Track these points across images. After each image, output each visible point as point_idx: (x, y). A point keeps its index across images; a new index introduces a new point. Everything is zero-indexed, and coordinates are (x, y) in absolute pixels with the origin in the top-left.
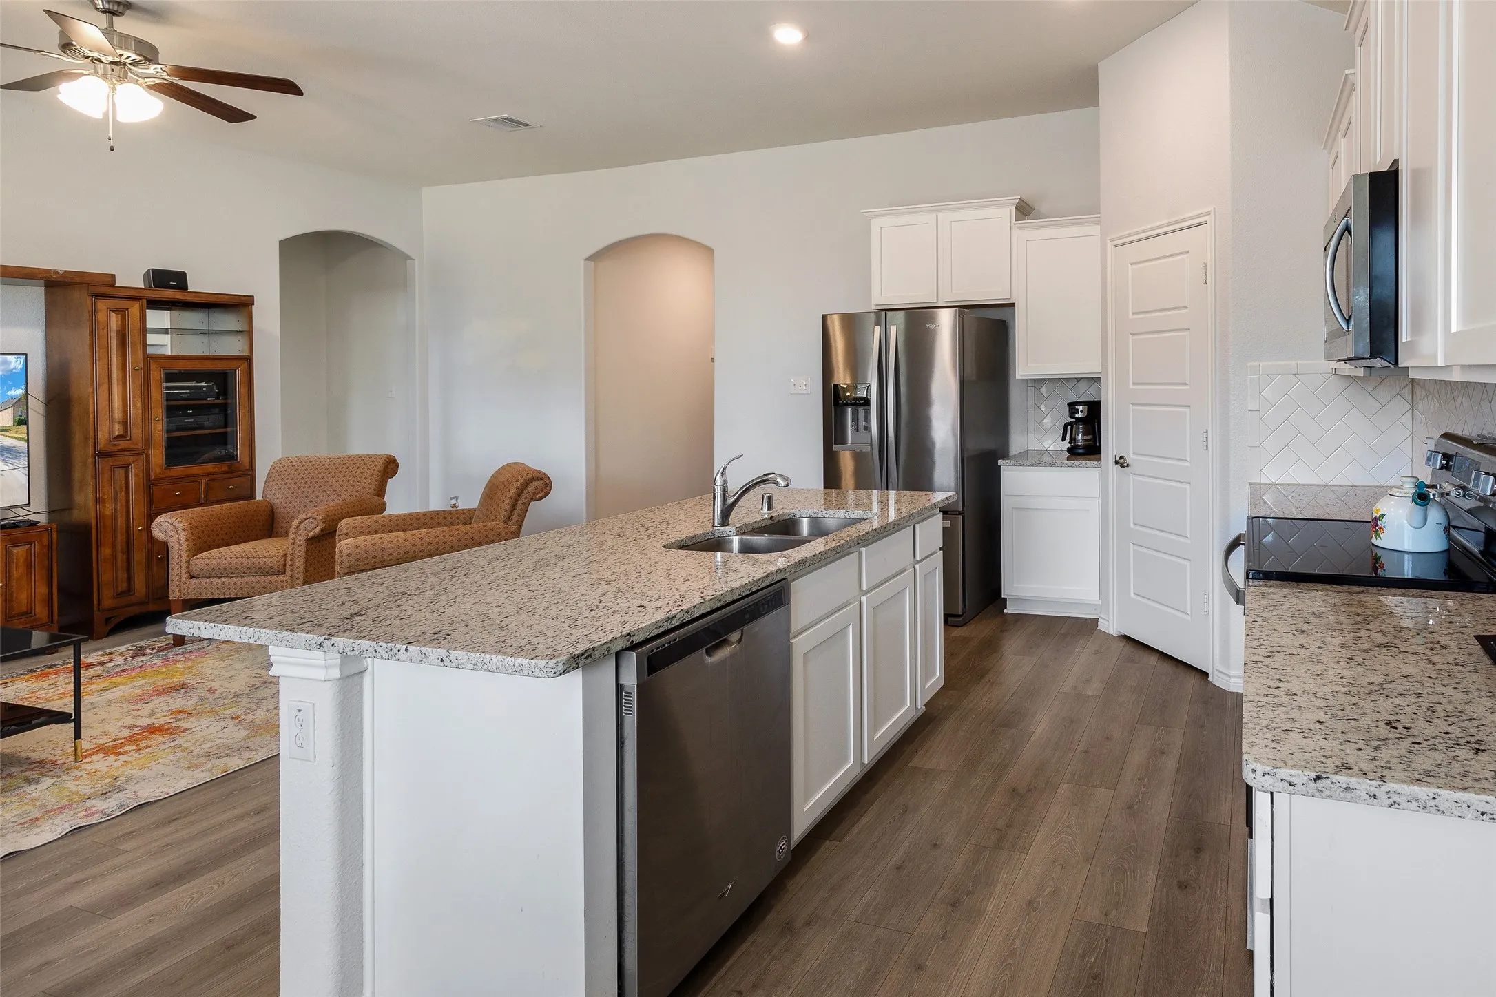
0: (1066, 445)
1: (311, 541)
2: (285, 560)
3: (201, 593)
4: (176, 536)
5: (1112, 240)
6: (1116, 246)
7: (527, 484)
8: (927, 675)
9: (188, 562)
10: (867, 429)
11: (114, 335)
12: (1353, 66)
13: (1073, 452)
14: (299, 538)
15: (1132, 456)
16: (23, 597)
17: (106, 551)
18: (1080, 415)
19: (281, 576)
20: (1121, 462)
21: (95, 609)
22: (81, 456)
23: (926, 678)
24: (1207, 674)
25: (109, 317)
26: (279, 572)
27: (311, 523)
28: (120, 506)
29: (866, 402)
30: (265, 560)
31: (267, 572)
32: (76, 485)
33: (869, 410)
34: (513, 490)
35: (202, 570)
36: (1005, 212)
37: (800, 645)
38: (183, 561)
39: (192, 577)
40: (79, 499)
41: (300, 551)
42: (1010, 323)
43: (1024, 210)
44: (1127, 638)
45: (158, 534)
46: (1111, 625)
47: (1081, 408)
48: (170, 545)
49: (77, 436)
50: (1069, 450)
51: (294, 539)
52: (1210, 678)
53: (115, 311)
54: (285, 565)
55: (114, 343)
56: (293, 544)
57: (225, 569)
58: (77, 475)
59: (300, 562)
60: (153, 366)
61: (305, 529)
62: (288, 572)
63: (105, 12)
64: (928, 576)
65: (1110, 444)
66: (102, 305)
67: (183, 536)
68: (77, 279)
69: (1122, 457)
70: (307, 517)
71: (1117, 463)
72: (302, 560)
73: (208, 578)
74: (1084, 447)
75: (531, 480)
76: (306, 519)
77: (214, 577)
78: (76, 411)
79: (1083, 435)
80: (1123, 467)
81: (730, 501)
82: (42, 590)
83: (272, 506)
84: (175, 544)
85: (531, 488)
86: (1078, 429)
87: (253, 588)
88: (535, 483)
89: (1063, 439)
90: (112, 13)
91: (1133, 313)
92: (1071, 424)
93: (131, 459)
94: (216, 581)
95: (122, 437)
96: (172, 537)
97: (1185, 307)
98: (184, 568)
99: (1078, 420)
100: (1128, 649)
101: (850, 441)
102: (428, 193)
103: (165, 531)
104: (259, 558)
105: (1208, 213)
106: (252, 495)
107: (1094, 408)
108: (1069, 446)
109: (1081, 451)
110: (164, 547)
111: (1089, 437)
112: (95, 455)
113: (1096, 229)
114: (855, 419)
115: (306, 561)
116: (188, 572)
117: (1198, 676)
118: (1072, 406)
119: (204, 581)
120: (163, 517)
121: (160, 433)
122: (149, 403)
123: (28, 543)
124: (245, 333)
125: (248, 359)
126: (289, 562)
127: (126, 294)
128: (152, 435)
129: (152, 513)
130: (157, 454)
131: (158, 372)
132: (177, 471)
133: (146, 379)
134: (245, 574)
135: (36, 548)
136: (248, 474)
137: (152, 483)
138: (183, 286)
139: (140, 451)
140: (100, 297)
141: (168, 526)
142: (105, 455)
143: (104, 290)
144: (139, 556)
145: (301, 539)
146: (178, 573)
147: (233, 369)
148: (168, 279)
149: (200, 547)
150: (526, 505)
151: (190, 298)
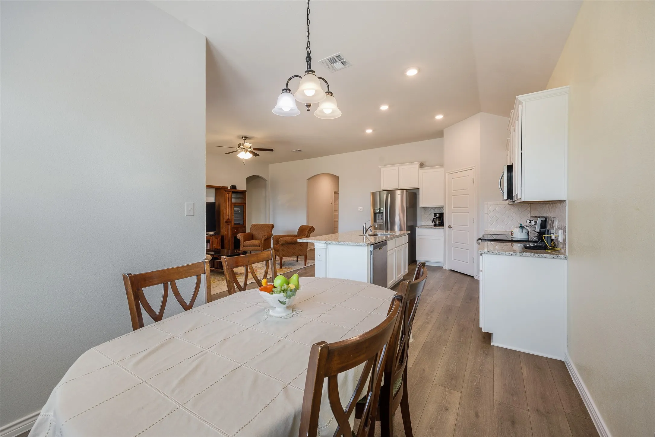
0: (433, 223)
1: (265, 240)
3: (245, 250)
5: (447, 173)
6: (449, 174)
8: (405, 269)
9: (243, 243)
10: (382, 219)
11: (227, 198)
12: (509, 138)
13: (435, 225)
15: (453, 226)
17: (226, 241)
18: (437, 216)
20: (450, 227)
23: (405, 270)
24: (473, 277)
26: (259, 246)
27: (266, 237)
28: (228, 233)
29: (382, 213)
31: (257, 246)
33: (383, 215)
34: (308, 230)
35: (246, 245)
36: (418, 166)
37: (389, 253)
39: (244, 246)
40: (222, 230)
41: (263, 242)
42: (417, 193)
43: (422, 165)
44: (451, 270)
45: (238, 238)
46: (447, 267)
47: (437, 214)
49: (222, 218)
50: (434, 225)
52: (474, 278)
53: (228, 194)
55: (227, 200)
57: (250, 245)
58: (221, 226)
59: (263, 244)
60: (233, 204)
61: (264, 238)
62: (261, 246)
63: (244, 139)
64: (405, 248)
65: (446, 222)
66: (226, 193)
67: (242, 238)
68: (223, 188)
69: (450, 226)
71: (448, 227)
74: (438, 224)
75: (311, 228)
78: (221, 213)
79: (438, 221)
80: (450, 228)
81: (367, 229)
82: (219, 248)
83: (252, 234)
84: (241, 240)
85: (311, 229)
86: (436, 220)
87: (254, 249)
89: (433, 222)
90: (245, 139)
91: (453, 191)
92: (435, 218)
93: (229, 223)
94: (248, 247)
95: (229, 219)
96: (240, 238)
97: (468, 189)
98: (242, 245)
99: (437, 217)
100: (452, 272)
101: (377, 222)
102: (271, 166)
104: (255, 243)
105: (474, 167)
106: (246, 232)
107: (442, 215)
108: (434, 224)
109: (437, 225)
110: (239, 240)
111: (440, 222)
113: (442, 169)
114: (379, 217)
115: (264, 244)
116: (243, 245)
117: (471, 277)
118: (435, 214)
119: (246, 247)
120: (238, 235)
121: (233, 218)
122: (232, 212)
123: (218, 238)
124: (244, 198)
125: (246, 203)
126: (261, 244)
127: (229, 190)
128: (232, 219)
129: (233, 234)
130: (233, 222)
131: (233, 206)
132: (236, 226)
133: (232, 207)
134: (253, 246)
135: (218, 239)
136: (245, 227)
137: (232, 228)
138: (236, 189)
139: (231, 222)
140: (226, 191)
141: (240, 236)
142: (226, 222)
143: (226, 190)
144: (230, 243)
145: (263, 240)
146: (241, 245)
147: (243, 205)
148: (234, 187)
149: (245, 241)
150: (310, 233)
151: (238, 191)
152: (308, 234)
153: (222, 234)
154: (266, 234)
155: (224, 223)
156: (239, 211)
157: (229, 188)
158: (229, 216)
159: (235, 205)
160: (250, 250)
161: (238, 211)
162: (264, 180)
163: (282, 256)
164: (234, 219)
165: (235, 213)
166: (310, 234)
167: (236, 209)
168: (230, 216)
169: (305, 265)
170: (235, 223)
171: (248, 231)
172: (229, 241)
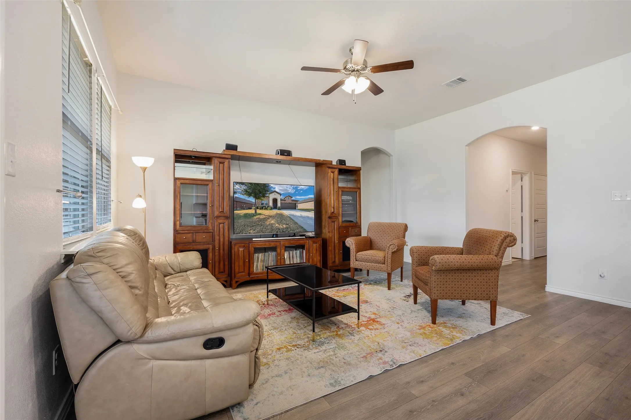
1: (393, 253)
2: (385, 259)
3: (359, 267)
4: (352, 246)
7: (505, 238)
9: (355, 255)
11: (332, 180)
14: (389, 251)
16: (315, 259)
17: (330, 248)
19: (383, 265)
21: (328, 266)
22: (325, 217)
25: (331, 174)
26: (383, 263)
27: (394, 246)
28: (333, 234)
30: (379, 258)
31: (379, 263)
32: (323, 226)
34: (499, 240)
35: (360, 259)
38: (354, 255)
39: (356, 260)
40: (324, 231)
41: (390, 256)
45: (347, 244)
48: (351, 249)
49: (324, 212)
51: (388, 251)
53: (332, 172)
54: (385, 261)
55: (332, 182)
56: (388, 253)
57: (366, 259)
58: (323, 224)
59: (389, 260)
60: (340, 189)
61: (392, 248)
62: (386, 264)
66: (330, 170)
67: (354, 246)
68: (325, 163)
70: (392, 243)
72: (390, 260)
73: (361, 261)
76: (392, 244)
77: (363, 262)
78: (323, 204)
82: (319, 258)
83: (370, 239)
84: (352, 248)
85: (508, 240)
87: (375, 267)
88: (509, 238)
93: (335, 220)
94: (363, 263)
95: (333, 212)
96: (351, 246)
98: (354, 257)
103: (349, 244)
104: (377, 257)
112: (328, 218)
116: (355, 259)
119: (360, 262)
120: (347, 239)
121: (341, 212)
122: (339, 201)
123: (316, 243)
124: (358, 181)
125: (360, 189)
126: (386, 260)
127: (334, 167)
128: (339, 212)
129: (339, 238)
130: (340, 218)
131: (340, 193)
132: (345, 224)
133: (338, 194)
134: (372, 262)
135: (318, 245)
136: (360, 227)
137: (339, 228)
138: (345, 164)
139: (337, 217)
140: (329, 168)
141: (350, 242)
142: (330, 218)
143: (330, 166)
144: (337, 251)
145: (390, 252)
146: (352, 258)
147: (356, 192)
148: (342, 162)
149: (358, 250)
150: (505, 248)
151: (347, 168)
152: (500, 249)
153: (323, 236)
154: (396, 242)
155: (327, 219)
156: (350, 200)
157: (334, 163)
158: (334, 208)
159: (344, 191)
160: (368, 268)
161: (348, 201)
162: (388, 155)
163: (436, 298)
164: (342, 214)
165: (344, 203)
166: (504, 251)
167: (345, 198)
168: (336, 209)
169: (493, 323)
170: (343, 220)
171: (364, 233)
172: (334, 249)
